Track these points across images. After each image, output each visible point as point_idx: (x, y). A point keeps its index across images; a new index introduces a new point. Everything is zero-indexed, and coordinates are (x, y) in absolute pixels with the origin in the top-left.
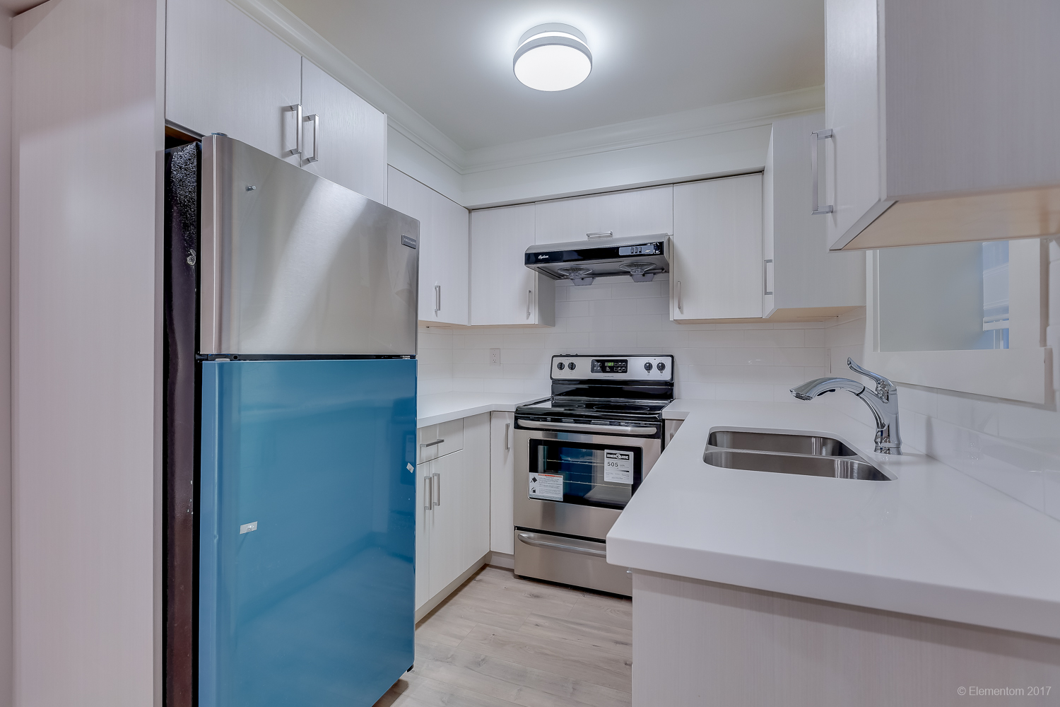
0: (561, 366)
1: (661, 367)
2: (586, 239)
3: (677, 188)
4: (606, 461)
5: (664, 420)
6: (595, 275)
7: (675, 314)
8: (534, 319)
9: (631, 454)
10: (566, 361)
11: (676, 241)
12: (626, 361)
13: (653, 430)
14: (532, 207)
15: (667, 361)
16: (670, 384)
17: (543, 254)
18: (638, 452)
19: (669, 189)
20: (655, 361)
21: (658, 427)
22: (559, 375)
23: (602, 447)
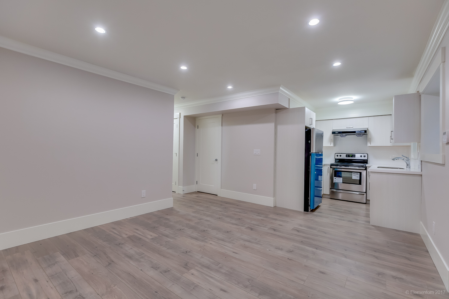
0: (337, 156)
1: (365, 156)
2: (346, 128)
3: (370, 117)
4: (353, 175)
5: (366, 167)
6: (346, 135)
7: (369, 145)
8: (332, 145)
9: (359, 173)
10: (339, 155)
11: (369, 129)
12: (355, 155)
13: (364, 169)
14: (332, 120)
15: (366, 155)
16: (367, 160)
17: (337, 132)
18: (361, 173)
19: (368, 118)
20: (363, 155)
21: (365, 168)
22: (337, 158)
23: (352, 172)
